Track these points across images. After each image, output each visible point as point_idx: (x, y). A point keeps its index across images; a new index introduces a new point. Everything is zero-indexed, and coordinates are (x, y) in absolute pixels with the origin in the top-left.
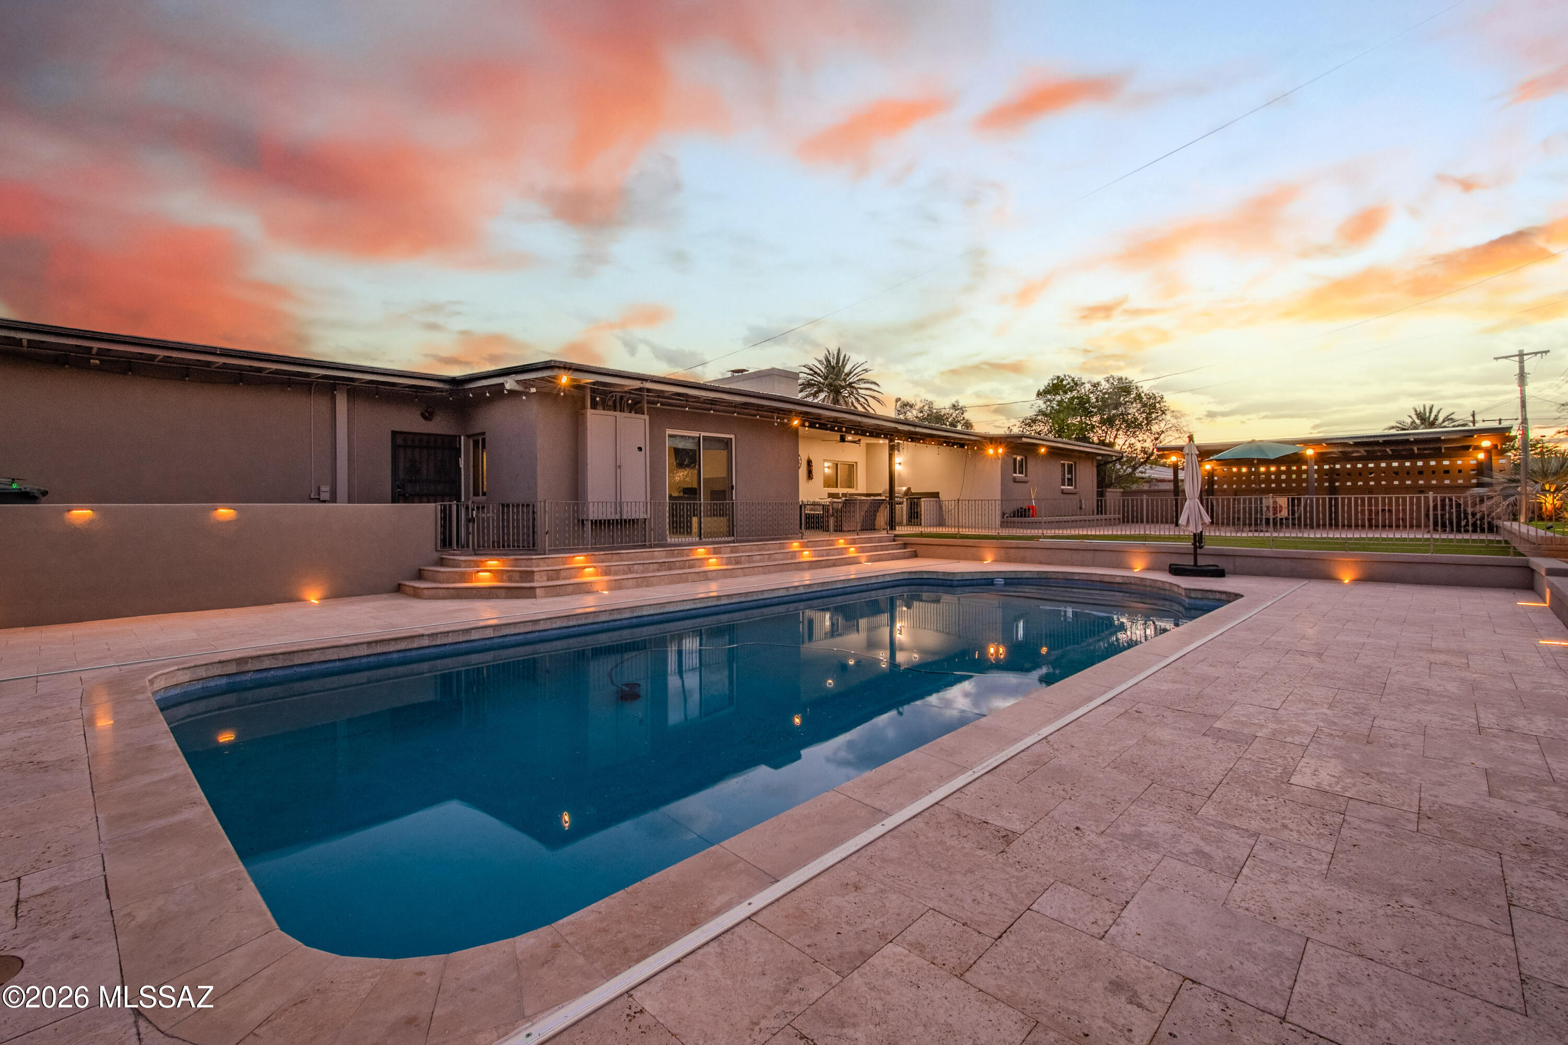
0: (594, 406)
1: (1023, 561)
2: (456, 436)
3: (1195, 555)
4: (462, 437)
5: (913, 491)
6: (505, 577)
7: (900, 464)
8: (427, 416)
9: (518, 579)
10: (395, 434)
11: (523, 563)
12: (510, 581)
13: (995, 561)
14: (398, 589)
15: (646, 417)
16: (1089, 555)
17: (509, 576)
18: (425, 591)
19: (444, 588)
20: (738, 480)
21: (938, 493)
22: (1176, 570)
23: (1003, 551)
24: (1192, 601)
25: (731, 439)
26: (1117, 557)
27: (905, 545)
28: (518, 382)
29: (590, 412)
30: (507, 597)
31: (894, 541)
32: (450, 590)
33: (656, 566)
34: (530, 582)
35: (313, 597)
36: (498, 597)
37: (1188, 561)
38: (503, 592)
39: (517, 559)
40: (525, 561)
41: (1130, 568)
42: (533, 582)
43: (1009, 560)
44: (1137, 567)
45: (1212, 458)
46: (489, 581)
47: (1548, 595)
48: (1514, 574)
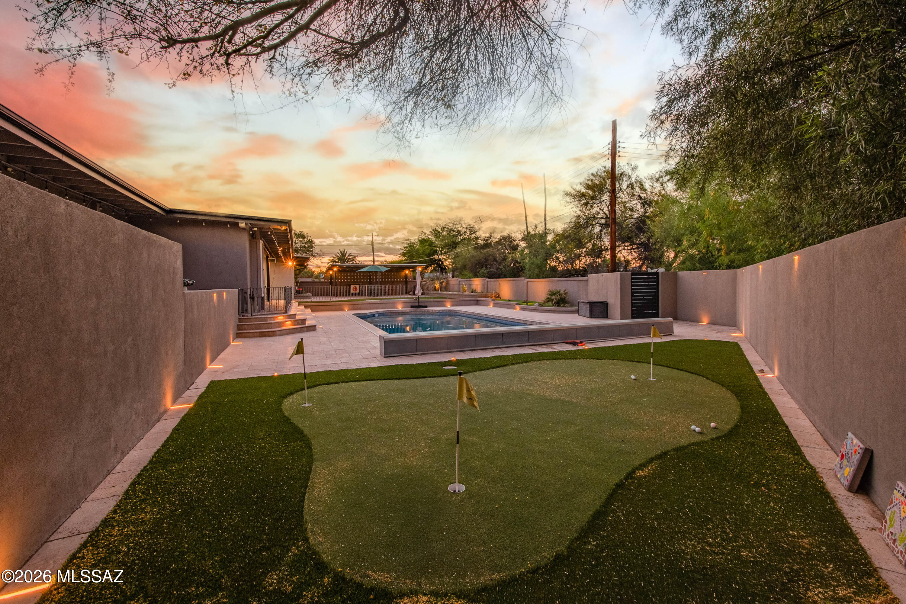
3: (419, 302)
9: (301, 324)
11: (289, 317)
12: (298, 324)
13: (348, 310)
14: (238, 336)
16: (384, 305)
17: (296, 322)
22: (412, 307)
23: (352, 306)
26: (389, 305)
28: (246, 223)
29: (260, 241)
30: (307, 331)
34: (305, 324)
35: (233, 341)
37: (417, 304)
44: (400, 307)
45: (361, 270)
46: (291, 325)
47: (492, 305)
48: (475, 302)
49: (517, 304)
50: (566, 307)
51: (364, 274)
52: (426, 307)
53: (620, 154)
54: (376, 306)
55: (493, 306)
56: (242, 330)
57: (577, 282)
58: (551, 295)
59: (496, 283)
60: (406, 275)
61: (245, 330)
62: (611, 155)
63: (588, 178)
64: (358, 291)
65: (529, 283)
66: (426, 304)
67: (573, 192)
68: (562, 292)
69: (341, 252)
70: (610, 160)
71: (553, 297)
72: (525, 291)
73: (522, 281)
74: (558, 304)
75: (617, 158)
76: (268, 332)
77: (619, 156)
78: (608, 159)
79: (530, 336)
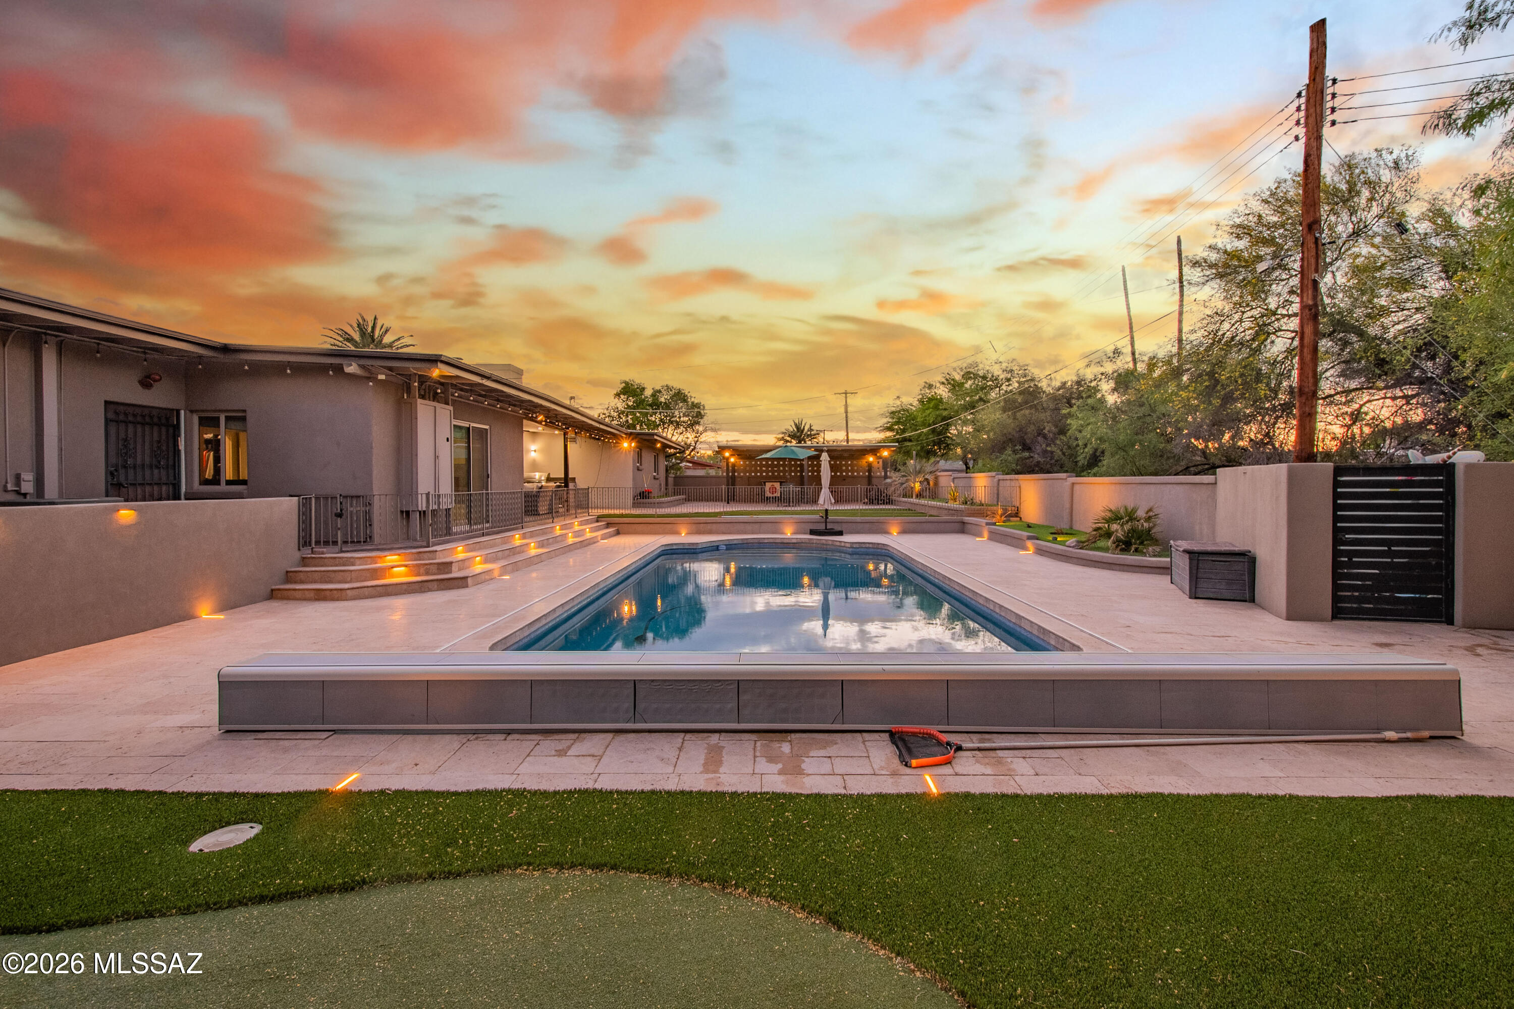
0: (423, 397)
1: (710, 532)
2: (173, 410)
3: (826, 522)
4: (182, 412)
5: (551, 476)
6: (422, 570)
7: (535, 451)
8: (146, 383)
9: (436, 572)
10: (107, 403)
11: (425, 556)
12: (427, 574)
13: (688, 534)
14: (273, 595)
15: (451, 408)
16: (757, 526)
17: (427, 569)
18: (348, 592)
19: (372, 586)
20: (493, 470)
21: (575, 478)
22: (812, 532)
23: (694, 526)
24: (853, 550)
25: (487, 430)
26: (775, 526)
27: (608, 525)
28: (360, 366)
29: (419, 401)
30: (440, 589)
31: (597, 521)
32: (378, 589)
33: (507, 552)
34: (447, 573)
35: (206, 612)
36: (430, 590)
37: (822, 527)
38: (435, 585)
39: (420, 552)
40: (428, 554)
41: (786, 534)
42: (451, 573)
43: (699, 532)
44: (788, 533)
45: (763, 456)
46: (406, 575)
47: (986, 534)
48: (957, 526)
49: (1030, 538)
50: (1144, 554)
51: (796, 463)
52: (840, 533)
53: (1337, 116)
54: (749, 527)
55: (990, 539)
56: (296, 582)
57: (1186, 487)
58: (1109, 521)
59: (1013, 483)
60: (870, 465)
61: (302, 582)
62: (1307, 125)
63: (1242, 209)
64: (778, 494)
65: (1077, 487)
66: (837, 528)
67: (1213, 257)
68: (1141, 513)
69: (796, 425)
70: (1303, 141)
71: (1115, 527)
72: (1067, 505)
73: (1064, 481)
74: (1125, 545)
75: (1327, 131)
76: (331, 590)
77: (1333, 123)
78: (1297, 138)
79: (744, 697)
